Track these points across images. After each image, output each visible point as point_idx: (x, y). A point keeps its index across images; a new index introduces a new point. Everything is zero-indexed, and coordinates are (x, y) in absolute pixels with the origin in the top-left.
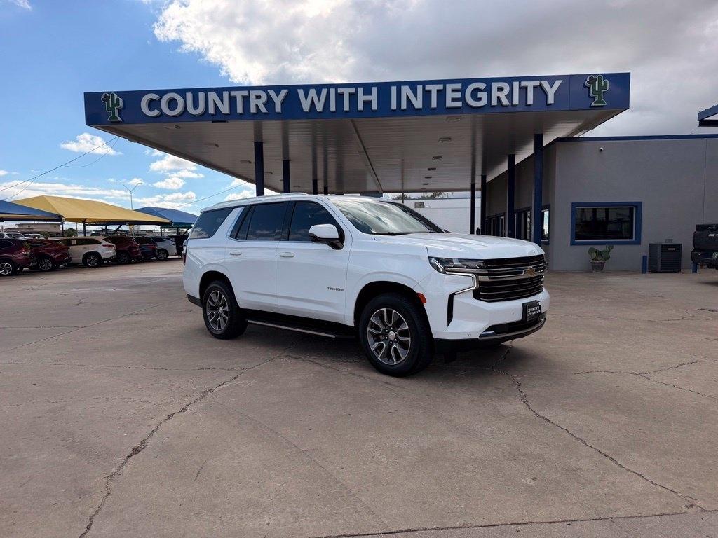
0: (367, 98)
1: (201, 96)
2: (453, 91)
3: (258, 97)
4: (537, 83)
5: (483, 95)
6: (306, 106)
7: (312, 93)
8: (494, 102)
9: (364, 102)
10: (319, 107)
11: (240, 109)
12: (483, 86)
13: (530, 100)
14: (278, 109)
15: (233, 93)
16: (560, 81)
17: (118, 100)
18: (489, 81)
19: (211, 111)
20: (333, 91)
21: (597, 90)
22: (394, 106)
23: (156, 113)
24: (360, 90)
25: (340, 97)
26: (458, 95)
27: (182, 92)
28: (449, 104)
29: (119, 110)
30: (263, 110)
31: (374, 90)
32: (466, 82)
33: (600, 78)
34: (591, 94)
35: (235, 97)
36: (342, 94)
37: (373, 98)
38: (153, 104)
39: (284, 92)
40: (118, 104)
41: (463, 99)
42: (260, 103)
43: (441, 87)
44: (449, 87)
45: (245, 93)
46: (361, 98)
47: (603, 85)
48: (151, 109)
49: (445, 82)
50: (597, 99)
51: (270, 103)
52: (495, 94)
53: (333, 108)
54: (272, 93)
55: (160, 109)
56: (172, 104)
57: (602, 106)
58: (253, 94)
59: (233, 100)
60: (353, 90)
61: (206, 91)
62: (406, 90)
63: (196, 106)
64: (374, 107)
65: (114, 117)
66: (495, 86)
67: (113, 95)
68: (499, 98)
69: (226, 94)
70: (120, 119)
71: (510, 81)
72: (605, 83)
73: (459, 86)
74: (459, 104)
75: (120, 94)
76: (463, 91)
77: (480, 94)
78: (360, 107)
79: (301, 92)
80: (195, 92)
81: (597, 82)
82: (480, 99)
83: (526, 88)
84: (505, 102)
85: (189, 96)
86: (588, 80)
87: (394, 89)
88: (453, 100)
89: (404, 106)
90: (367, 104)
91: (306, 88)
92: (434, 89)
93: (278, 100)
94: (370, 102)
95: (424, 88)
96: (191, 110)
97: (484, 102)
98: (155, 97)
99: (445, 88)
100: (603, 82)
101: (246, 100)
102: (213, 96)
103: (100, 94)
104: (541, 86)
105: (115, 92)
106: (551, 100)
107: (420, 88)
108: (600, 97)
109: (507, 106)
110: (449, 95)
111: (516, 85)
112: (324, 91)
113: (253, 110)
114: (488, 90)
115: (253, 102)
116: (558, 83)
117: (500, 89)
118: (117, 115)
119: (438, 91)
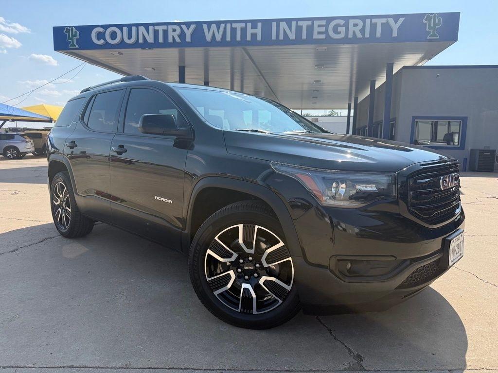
0: (254, 31)
1: (134, 29)
2: (319, 26)
3: (174, 30)
4: (384, 20)
5: (342, 30)
6: (209, 38)
7: (214, 26)
8: (350, 35)
9: (252, 34)
10: (218, 37)
11: (161, 40)
12: (342, 22)
13: (378, 34)
14: (188, 39)
15: (156, 28)
16: (404, 19)
17: (76, 32)
18: (347, 19)
19: (141, 41)
20: (228, 25)
21: (432, 25)
22: (274, 37)
23: (102, 42)
24: (249, 25)
25: (233, 30)
26: (323, 29)
27: (120, 27)
28: (316, 36)
29: (77, 39)
30: (178, 40)
31: (260, 25)
32: (329, 20)
33: (435, 16)
34: (428, 30)
35: (158, 31)
36: (236, 28)
37: (259, 31)
38: (100, 36)
39: (193, 27)
40: (75, 35)
41: (326, 32)
42: (176, 34)
43: (310, 23)
44: (316, 23)
45: (165, 27)
46: (250, 31)
47: (437, 22)
48: (99, 39)
49: (313, 19)
50: (431, 33)
51: (182, 35)
52: (351, 29)
53: (228, 38)
54: (184, 27)
55: (105, 39)
56: (113, 35)
57: (436, 39)
58: (171, 27)
59: (156, 33)
60: (243, 25)
61: (137, 25)
62: (283, 25)
63: (130, 37)
64: (259, 38)
65: (73, 45)
66: (352, 22)
67: (72, 29)
68: (354, 32)
69: (151, 28)
70: (77, 46)
71: (363, 18)
72: (439, 20)
73: (324, 22)
74: (323, 36)
75: (77, 28)
76: (327, 26)
77: (340, 29)
78: (249, 38)
79: (205, 26)
80: (129, 26)
81: (432, 20)
82: (340, 33)
83: (376, 24)
84: (359, 35)
85: (125, 29)
86: (425, 18)
87: (274, 24)
88: (319, 33)
89: (281, 37)
90: (254, 35)
91: (209, 24)
92: (305, 24)
93: (188, 33)
94: (256, 34)
95: (297, 23)
96: (126, 40)
97: (342, 35)
98: (101, 30)
99: (313, 23)
100: (437, 20)
101: (166, 32)
102: (142, 29)
103: (63, 28)
104: (388, 23)
105: (74, 27)
106: (395, 34)
107: (294, 24)
108: (434, 31)
109: (360, 39)
110: (316, 29)
111: (368, 21)
112: (222, 26)
113: (170, 40)
114: (346, 25)
115: (171, 34)
116: (401, 20)
117: (355, 25)
118: (75, 43)
119: (308, 26)
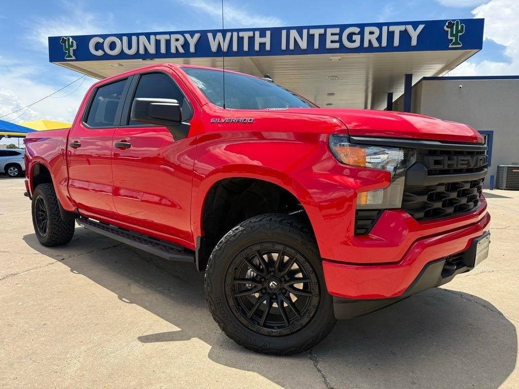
0: (263, 40)
1: (134, 38)
2: (332, 34)
3: (177, 40)
4: (402, 28)
5: (357, 38)
6: (214, 48)
7: (219, 35)
8: (366, 45)
9: (260, 44)
10: (225, 48)
11: (163, 50)
12: (357, 30)
13: (396, 43)
14: (192, 49)
15: (158, 37)
16: (423, 26)
17: (72, 42)
18: (362, 26)
19: (141, 51)
22: (284, 47)
23: (100, 53)
24: (257, 34)
25: (241, 40)
26: (336, 38)
27: (120, 36)
29: (74, 50)
31: (268, 33)
32: (343, 27)
33: (457, 23)
34: (449, 37)
35: (160, 40)
36: (243, 37)
37: (267, 40)
38: (98, 46)
39: (197, 36)
40: (72, 46)
41: (340, 41)
42: (179, 44)
43: (322, 31)
44: (329, 31)
45: (167, 37)
46: (258, 40)
47: (459, 29)
48: (97, 50)
49: (326, 27)
50: (454, 41)
51: (186, 45)
52: (367, 37)
53: (235, 48)
54: (188, 36)
55: (103, 50)
56: (113, 46)
57: (458, 47)
58: (173, 37)
59: (158, 43)
60: (251, 34)
61: (138, 35)
62: (294, 34)
63: (130, 47)
64: (268, 48)
65: (70, 56)
66: (367, 30)
67: (69, 39)
68: (370, 41)
69: (152, 38)
70: (74, 58)
71: (380, 26)
72: (462, 27)
73: (337, 30)
74: (337, 45)
75: (74, 38)
76: (340, 35)
77: (354, 37)
78: (257, 48)
79: (210, 35)
80: (130, 36)
82: (355, 41)
83: (393, 33)
84: (376, 44)
85: (125, 39)
86: (447, 24)
87: (284, 33)
88: (332, 42)
89: (292, 47)
90: (262, 45)
91: (215, 33)
92: (317, 33)
93: (192, 42)
94: (264, 44)
95: (308, 32)
96: (126, 51)
97: (357, 44)
98: (100, 40)
99: (325, 31)
100: (460, 27)
101: (168, 42)
102: (143, 39)
103: (59, 38)
104: (406, 30)
105: (71, 37)
106: (414, 42)
107: (305, 32)
108: (456, 39)
109: (376, 47)
110: (329, 38)
111: (385, 29)
112: (229, 35)
113: (173, 51)
114: (362, 33)
115: (173, 44)
116: (421, 27)
117: (372, 33)
118: (72, 54)
119: (320, 35)
